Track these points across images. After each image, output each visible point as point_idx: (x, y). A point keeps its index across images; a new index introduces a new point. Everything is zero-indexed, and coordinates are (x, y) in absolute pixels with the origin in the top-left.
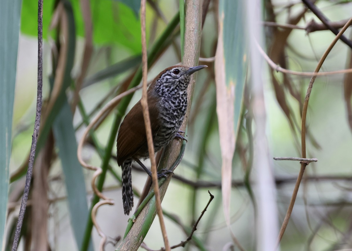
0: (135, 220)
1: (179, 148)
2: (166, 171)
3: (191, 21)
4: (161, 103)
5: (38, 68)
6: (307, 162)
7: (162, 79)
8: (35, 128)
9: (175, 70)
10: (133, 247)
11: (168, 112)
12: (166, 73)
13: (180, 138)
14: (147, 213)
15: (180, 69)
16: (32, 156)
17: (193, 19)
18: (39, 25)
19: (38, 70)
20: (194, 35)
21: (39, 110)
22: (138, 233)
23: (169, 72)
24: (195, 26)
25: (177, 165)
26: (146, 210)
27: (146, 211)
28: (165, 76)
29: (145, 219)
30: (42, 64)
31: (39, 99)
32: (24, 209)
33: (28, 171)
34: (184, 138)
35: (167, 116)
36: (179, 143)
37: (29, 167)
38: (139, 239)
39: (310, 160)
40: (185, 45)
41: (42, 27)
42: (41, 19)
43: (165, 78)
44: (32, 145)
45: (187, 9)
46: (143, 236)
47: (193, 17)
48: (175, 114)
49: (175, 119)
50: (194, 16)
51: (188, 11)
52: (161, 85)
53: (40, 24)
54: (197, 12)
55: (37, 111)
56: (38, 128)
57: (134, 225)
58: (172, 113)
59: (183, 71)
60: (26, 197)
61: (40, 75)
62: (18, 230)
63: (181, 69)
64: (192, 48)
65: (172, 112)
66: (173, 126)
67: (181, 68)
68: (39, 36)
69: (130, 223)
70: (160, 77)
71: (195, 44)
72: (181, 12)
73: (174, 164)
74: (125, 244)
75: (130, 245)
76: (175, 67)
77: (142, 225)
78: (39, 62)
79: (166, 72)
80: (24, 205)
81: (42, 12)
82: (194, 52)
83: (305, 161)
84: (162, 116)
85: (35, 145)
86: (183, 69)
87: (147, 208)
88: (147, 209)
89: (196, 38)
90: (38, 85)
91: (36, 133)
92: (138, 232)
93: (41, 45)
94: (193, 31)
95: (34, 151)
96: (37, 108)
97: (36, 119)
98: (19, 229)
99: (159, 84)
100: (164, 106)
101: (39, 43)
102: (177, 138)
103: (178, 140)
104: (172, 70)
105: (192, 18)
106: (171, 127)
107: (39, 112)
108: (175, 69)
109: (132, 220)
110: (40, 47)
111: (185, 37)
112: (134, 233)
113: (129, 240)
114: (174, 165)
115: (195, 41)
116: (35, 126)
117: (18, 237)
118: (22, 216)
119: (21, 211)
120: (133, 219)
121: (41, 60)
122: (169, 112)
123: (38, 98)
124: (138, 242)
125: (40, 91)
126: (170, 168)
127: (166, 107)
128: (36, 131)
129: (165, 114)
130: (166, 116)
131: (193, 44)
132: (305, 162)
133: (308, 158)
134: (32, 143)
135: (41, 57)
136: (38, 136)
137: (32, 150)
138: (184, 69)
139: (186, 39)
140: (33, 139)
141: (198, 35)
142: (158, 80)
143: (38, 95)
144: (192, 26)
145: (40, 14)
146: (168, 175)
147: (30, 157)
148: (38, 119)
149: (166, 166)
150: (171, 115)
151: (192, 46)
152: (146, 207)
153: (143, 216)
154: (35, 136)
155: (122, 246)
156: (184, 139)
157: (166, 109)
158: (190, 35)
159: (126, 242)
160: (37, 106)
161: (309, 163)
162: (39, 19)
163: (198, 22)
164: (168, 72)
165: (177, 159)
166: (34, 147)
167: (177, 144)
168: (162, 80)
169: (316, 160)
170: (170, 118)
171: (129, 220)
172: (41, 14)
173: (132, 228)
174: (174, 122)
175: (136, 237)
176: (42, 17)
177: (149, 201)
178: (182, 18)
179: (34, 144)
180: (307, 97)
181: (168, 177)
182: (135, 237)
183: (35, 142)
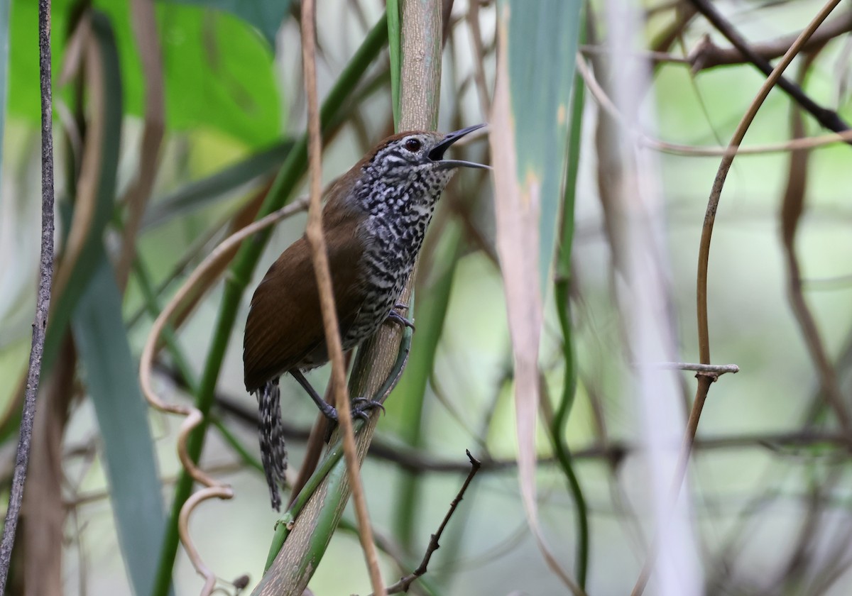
0: (293, 524)
1: (396, 346)
2: (364, 403)
3: (416, 37)
4: (369, 227)
5: (43, 159)
6: (712, 373)
7: (377, 165)
8: (40, 306)
9: (410, 140)
10: (289, 591)
11: (385, 249)
12: (387, 150)
13: (397, 321)
14: (322, 507)
15: (421, 138)
16: (33, 375)
17: (420, 31)
18: (43, 55)
19: (43, 164)
20: (425, 70)
21: (47, 262)
22: (300, 556)
23: (394, 146)
24: (426, 48)
25: (390, 388)
26: (319, 499)
27: (318, 501)
28: (384, 156)
29: (317, 520)
30: (51, 150)
31: (47, 233)
32: (16, 504)
33: (25, 411)
34: (407, 321)
35: (383, 258)
36: (394, 333)
37: (27, 401)
38: (304, 571)
39: (721, 369)
40: (402, 95)
41: (50, 58)
42: (46, 40)
43: (385, 161)
44: (33, 347)
45: (405, 9)
46: (312, 563)
47: (421, 27)
48: (399, 255)
49: (397, 269)
50: (423, 25)
51: (407, 12)
52: (374, 180)
53: (45, 52)
54: (431, 14)
55: (44, 263)
56: (46, 304)
57: (291, 536)
58: (392, 254)
59: (430, 144)
60: (22, 474)
61: (47, 175)
62: (3, 558)
63: (425, 139)
64: (419, 101)
65: (394, 251)
66: (390, 285)
67: (425, 137)
68: (42, 80)
69: (280, 530)
70: (373, 160)
71: (426, 92)
72: (389, 16)
73: (383, 385)
74: (270, 584)
75: (282, 585)
76: (410, 133)
77: (309, 535)
78: (44, 145)
79: (387, 147)
80: (17, 494)
81: (48, 23)
82: (426, 112)
83: (709, 371)
84: (371, 259)
85: (39, 347)
86: (429, 139)
87: (322, 493)
88: (320, 497)
89: (428, 76)
90: (43, 199)
91: (41, 317)
92: (301, 552)
93: (48, 102)
94: (421, 60)
95: (38, 361)
96: (42, 256)
97: (41, 284)
98: (6, 554)
99: (371, 178)
100: (378, 233)
101: (43, 97)
102: (391, 322)
103: (392, 326)
104: (404, 141)
105: (417, 29)
106: (386, 287)
107: (49, 265)
108: (409, 137)
109: (285, 525)
110: (46, 108)
111: (402, 74)
112: (290, 556)
113: (278, 573)
114: (385, 388)
115: (427, 84)
116: (38, 300)
117: (5, 574)
118: (13, 520)
119: (11, 510)
120: (287, 521)
121: (49, 140)
122: (388, 248)
123: (43, 232)
124: (301, 577)
125: (49, 215)
126: (375, 396)
127: (382, 236)
128: (40, 312)
129: (378, 254)
130: (379, 260)
131: (422, 92)
132: (709, 374)
133: (715, 364)
134: (34, 343)
135: (50, 131)
136: (46, 326)
137: (33, 359)
138: (433, 139)
139: (405, 80)
140: (34, 332)
141: (434, 69)
142: (366, 168)
143: (44, 225)
144: (419, 49)
145: (45, 28)
146: (371, 413)
147: (28, 376)
148: (46, 284)
149: (364, 389)
150: (390, 257)
151: (421, 98)
152: (318, 493)
153: (312, 514)
154: (40, 326)
155: (263, 589)
156: (407, 325)
157: (381, 243)
158: (414, 72)
159: (273, 577)
160: (43, 251)
161: (717, 377)
162: (42, 40)
163: (433, 40)
164: (391, 147)
165: (390, 374)
166: (39, 352)
167: (390, 336)
168: (376, 168)
169: (735, 368)
170: (389, 264)
171: (277, 524)
172: (48, 27)
173: (285, 544)
174: (395, 275)
175: (297, 565)
176: (49, 34)
177: (325, 477)
178: (393, 30)
179: (38, 344)
180: (710, 215)
181: (370, 418)
182: (292, 566)
183: (41, 341)
